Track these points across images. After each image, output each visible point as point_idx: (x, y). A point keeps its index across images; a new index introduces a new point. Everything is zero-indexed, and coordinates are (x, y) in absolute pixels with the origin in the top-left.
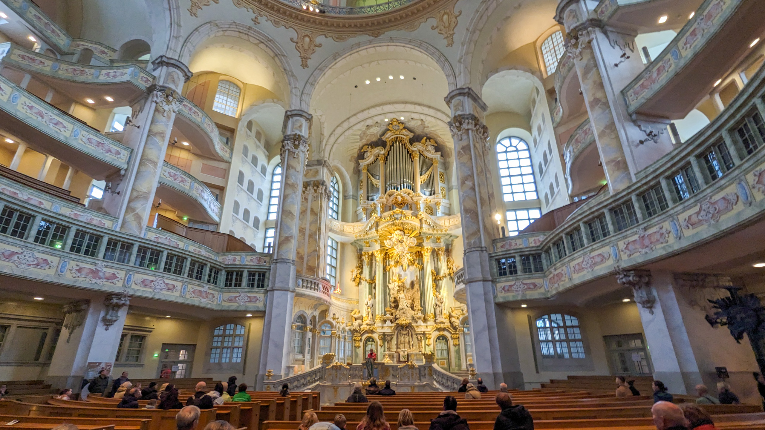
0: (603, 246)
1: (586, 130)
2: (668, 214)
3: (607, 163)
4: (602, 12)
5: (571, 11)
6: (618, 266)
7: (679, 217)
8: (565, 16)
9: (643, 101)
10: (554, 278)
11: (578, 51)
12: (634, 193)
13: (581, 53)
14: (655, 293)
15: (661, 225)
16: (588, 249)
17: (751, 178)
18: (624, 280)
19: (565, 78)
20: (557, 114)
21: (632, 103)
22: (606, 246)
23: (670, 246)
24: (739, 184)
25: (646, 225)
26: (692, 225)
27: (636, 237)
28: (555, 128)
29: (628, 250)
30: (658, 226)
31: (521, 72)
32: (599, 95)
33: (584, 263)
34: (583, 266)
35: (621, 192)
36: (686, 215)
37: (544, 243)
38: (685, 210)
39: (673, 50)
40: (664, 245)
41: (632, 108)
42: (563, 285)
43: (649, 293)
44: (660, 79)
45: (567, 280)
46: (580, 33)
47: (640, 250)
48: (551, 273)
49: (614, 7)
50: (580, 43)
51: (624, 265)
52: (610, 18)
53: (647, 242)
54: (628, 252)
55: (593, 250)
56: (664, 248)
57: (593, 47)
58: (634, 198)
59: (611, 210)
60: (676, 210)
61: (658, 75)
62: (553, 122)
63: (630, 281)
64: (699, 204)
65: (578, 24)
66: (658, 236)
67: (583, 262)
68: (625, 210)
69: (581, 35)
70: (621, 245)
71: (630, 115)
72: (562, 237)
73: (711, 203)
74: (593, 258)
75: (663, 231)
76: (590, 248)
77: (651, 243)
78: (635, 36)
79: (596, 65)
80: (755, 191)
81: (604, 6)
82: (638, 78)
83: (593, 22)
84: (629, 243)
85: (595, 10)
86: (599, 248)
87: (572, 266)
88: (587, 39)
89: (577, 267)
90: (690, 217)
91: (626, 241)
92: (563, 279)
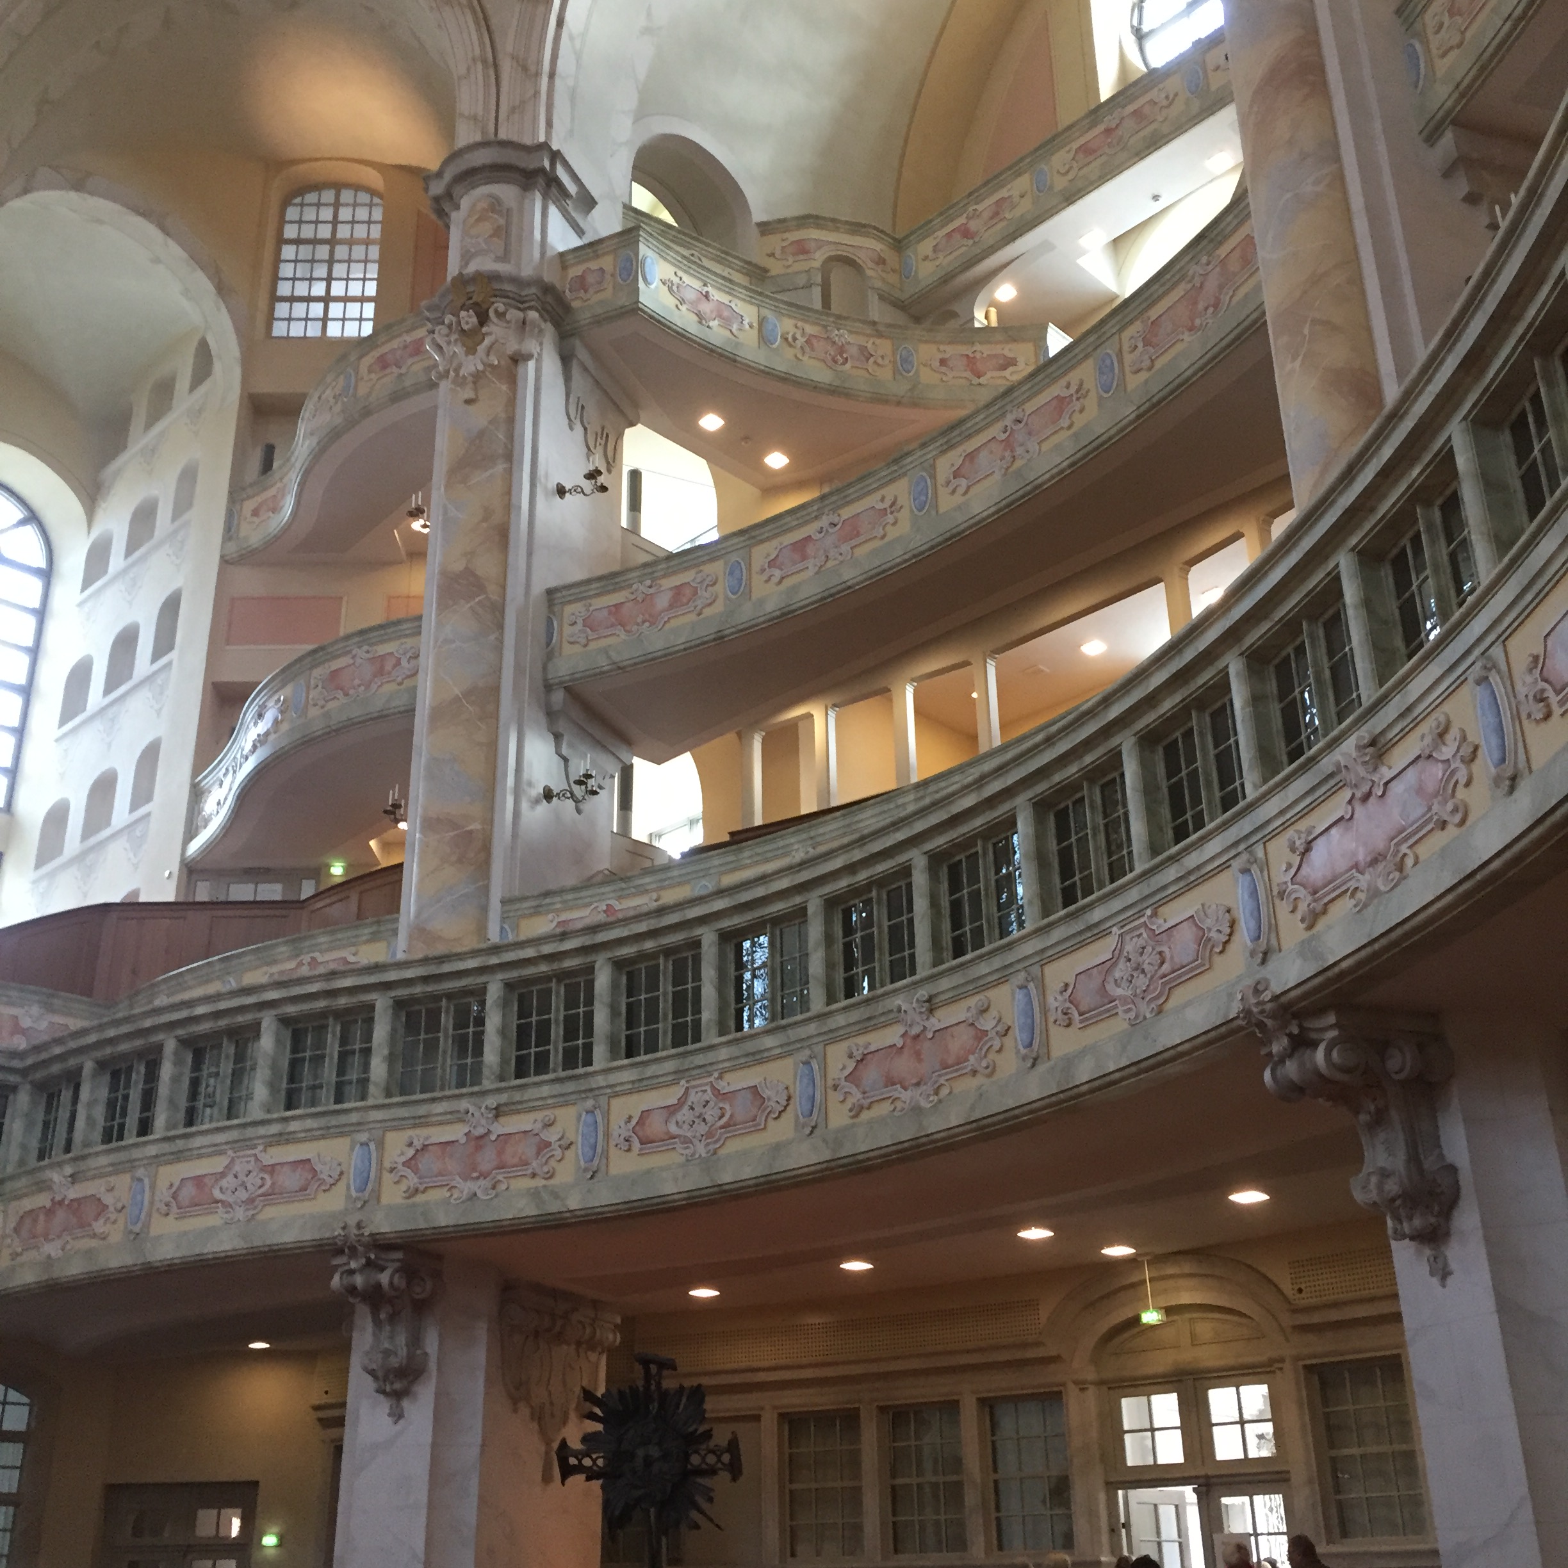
0: (326, 1133)
1: (383, 658)
2: (583, 1085)
3: (430, 824)
4: (581, 283)
5: (495, 205)
6: (359, 1226)
7: (616, 1103)
8: (465, 203)
9: (603, 663)
10: (50, 1212)
11: (471, 365)
12: (500, 976)
13: (477, 377)
14: (431, 1343)
15: (549, 1114)
16: (262, 1131)
17: (838, 1059)
18: (359, 1280)
19: (367, 412)
20: (255, 513)
21: (567, 649)
22: (342, 1134)
23: (555, 1195)
24: (807, 1063)
25: (503, 1098)
26: (642, 1142)
27: (456, 1132)
28: (225, 561)
29: (416, 1171)
30: (539, 1115)
31: (175, 249)
32: (486, 566)
33: (228, 1182)
34: (217, 1194)
35: (460, 956)
36: (636, 1104)
37: (57, 1050)
38: (640, 1086)
39: (734, 557)
40: (539, 1182)
41: (562, 668)
42: (89, 1253)
43: (416, 1341)
44: (674, 623)
45: (116, 1236)
46: (501, 308)
47: (457, 1181)
48: (43, 1186)
49: (623, 300)
50: (487, 341)
51: (383, 1224)
52: (598, 321)
53: (487, 1159)
54: (413, 1180)
55: (282, 1139)
56: (535, 1194)
57: (520, 383)
58: (494, 992)
59: (399, 1005)
60: (614, 1078)
61: (671, 606)
62: (229, 531)
63: (378, 1286)
64: (683, 1082)
65: (502, 268)
66: (527, 1149)
67: (223, 1175)
68: (447, 1021)
69: (501, 315)
70: (397, 1146)
71: (548, 688)
72: (159, 1048)
73: (716, 1092)
74: (272, 1169)
75: (552, 1136)
76: (275, 1129)
77: (501, 1166)
78: (632, 424)
79: (510, 456)
80: (834, 1097)
81: (594, 265)
82: (610, 581)
83: (549, 299)
84: (425, 1147)
85: (562, 255)
86: (310, 1136)
87: (162, 1183)
88: (512, 346)
89: (188, 1192)
90: (645, 1114)
91: (420, 1135)
92: (99, 1227)
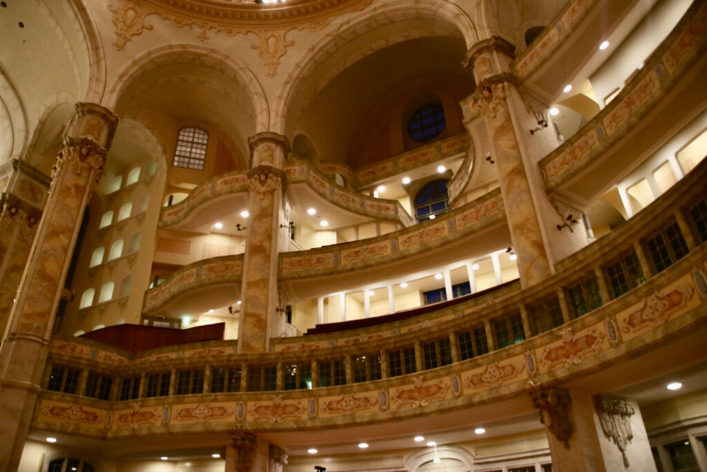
0: (228, 400)
2: (310, 393)
6: (241, 427)
7: (321, 398)
12: (281, 361)
15: (298, 400)
16: (208, 398)
17: (393, 391)
22: (234, 401)
23: (302, 422)
24: (383, 392)
25: (284, 395)
26: (330, 409)
27: (270, 403)
29: (257, 413)
30: (296, 400)
33: (197, 411)
34: (193, 414)
36: (328, 399)
38: (329, 394)
40: (297, 418)
42: (149, 428)
45: (158, 423)
47: (270, 416)
50: (267, 184)
51: (248, 427)
53: (280, 411)
54: (257, 415)
55: (215, 400)
56: (295, 422)
58: (279, 365)
59: (249, 366)
60: (320, 392)
64: (343, 394)
65: (272, 165)
66: (292, 409)
68: (263, 372)
69: (271, 178)
70: (251, 405)
73: (354, 398)
74: (212, 409)
75: (301, 406)
76: (211, 397)
77: (284, 413)
80: (392, 402)
84: (260, 406)
86: (223, 401)
87: (175, 410)
89: (184, 413)
90: (330, 403)
91: (259, 404)
92: (152, 421)
